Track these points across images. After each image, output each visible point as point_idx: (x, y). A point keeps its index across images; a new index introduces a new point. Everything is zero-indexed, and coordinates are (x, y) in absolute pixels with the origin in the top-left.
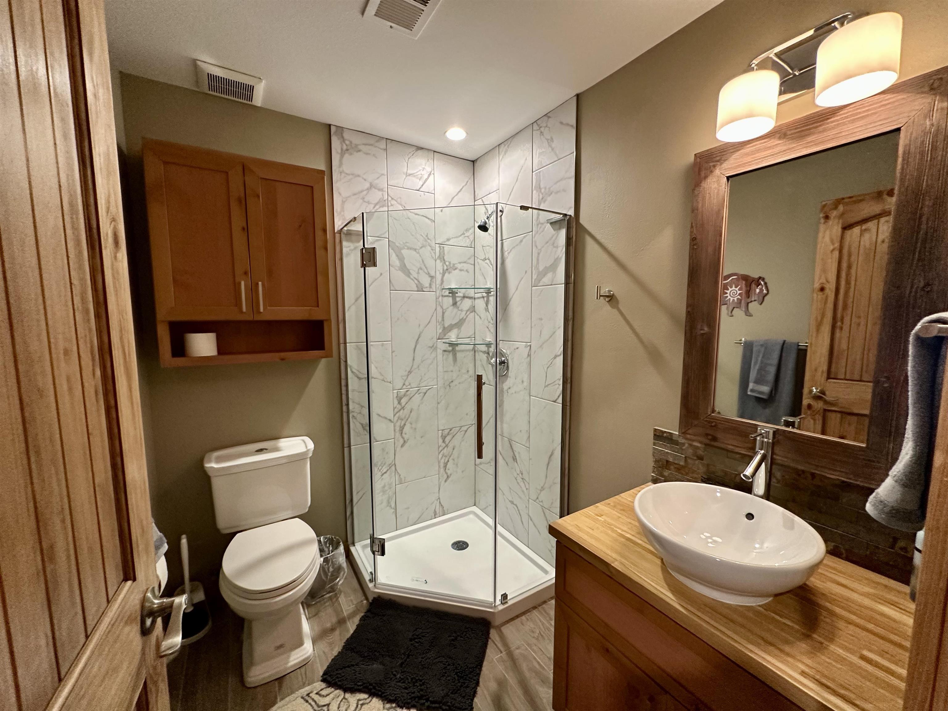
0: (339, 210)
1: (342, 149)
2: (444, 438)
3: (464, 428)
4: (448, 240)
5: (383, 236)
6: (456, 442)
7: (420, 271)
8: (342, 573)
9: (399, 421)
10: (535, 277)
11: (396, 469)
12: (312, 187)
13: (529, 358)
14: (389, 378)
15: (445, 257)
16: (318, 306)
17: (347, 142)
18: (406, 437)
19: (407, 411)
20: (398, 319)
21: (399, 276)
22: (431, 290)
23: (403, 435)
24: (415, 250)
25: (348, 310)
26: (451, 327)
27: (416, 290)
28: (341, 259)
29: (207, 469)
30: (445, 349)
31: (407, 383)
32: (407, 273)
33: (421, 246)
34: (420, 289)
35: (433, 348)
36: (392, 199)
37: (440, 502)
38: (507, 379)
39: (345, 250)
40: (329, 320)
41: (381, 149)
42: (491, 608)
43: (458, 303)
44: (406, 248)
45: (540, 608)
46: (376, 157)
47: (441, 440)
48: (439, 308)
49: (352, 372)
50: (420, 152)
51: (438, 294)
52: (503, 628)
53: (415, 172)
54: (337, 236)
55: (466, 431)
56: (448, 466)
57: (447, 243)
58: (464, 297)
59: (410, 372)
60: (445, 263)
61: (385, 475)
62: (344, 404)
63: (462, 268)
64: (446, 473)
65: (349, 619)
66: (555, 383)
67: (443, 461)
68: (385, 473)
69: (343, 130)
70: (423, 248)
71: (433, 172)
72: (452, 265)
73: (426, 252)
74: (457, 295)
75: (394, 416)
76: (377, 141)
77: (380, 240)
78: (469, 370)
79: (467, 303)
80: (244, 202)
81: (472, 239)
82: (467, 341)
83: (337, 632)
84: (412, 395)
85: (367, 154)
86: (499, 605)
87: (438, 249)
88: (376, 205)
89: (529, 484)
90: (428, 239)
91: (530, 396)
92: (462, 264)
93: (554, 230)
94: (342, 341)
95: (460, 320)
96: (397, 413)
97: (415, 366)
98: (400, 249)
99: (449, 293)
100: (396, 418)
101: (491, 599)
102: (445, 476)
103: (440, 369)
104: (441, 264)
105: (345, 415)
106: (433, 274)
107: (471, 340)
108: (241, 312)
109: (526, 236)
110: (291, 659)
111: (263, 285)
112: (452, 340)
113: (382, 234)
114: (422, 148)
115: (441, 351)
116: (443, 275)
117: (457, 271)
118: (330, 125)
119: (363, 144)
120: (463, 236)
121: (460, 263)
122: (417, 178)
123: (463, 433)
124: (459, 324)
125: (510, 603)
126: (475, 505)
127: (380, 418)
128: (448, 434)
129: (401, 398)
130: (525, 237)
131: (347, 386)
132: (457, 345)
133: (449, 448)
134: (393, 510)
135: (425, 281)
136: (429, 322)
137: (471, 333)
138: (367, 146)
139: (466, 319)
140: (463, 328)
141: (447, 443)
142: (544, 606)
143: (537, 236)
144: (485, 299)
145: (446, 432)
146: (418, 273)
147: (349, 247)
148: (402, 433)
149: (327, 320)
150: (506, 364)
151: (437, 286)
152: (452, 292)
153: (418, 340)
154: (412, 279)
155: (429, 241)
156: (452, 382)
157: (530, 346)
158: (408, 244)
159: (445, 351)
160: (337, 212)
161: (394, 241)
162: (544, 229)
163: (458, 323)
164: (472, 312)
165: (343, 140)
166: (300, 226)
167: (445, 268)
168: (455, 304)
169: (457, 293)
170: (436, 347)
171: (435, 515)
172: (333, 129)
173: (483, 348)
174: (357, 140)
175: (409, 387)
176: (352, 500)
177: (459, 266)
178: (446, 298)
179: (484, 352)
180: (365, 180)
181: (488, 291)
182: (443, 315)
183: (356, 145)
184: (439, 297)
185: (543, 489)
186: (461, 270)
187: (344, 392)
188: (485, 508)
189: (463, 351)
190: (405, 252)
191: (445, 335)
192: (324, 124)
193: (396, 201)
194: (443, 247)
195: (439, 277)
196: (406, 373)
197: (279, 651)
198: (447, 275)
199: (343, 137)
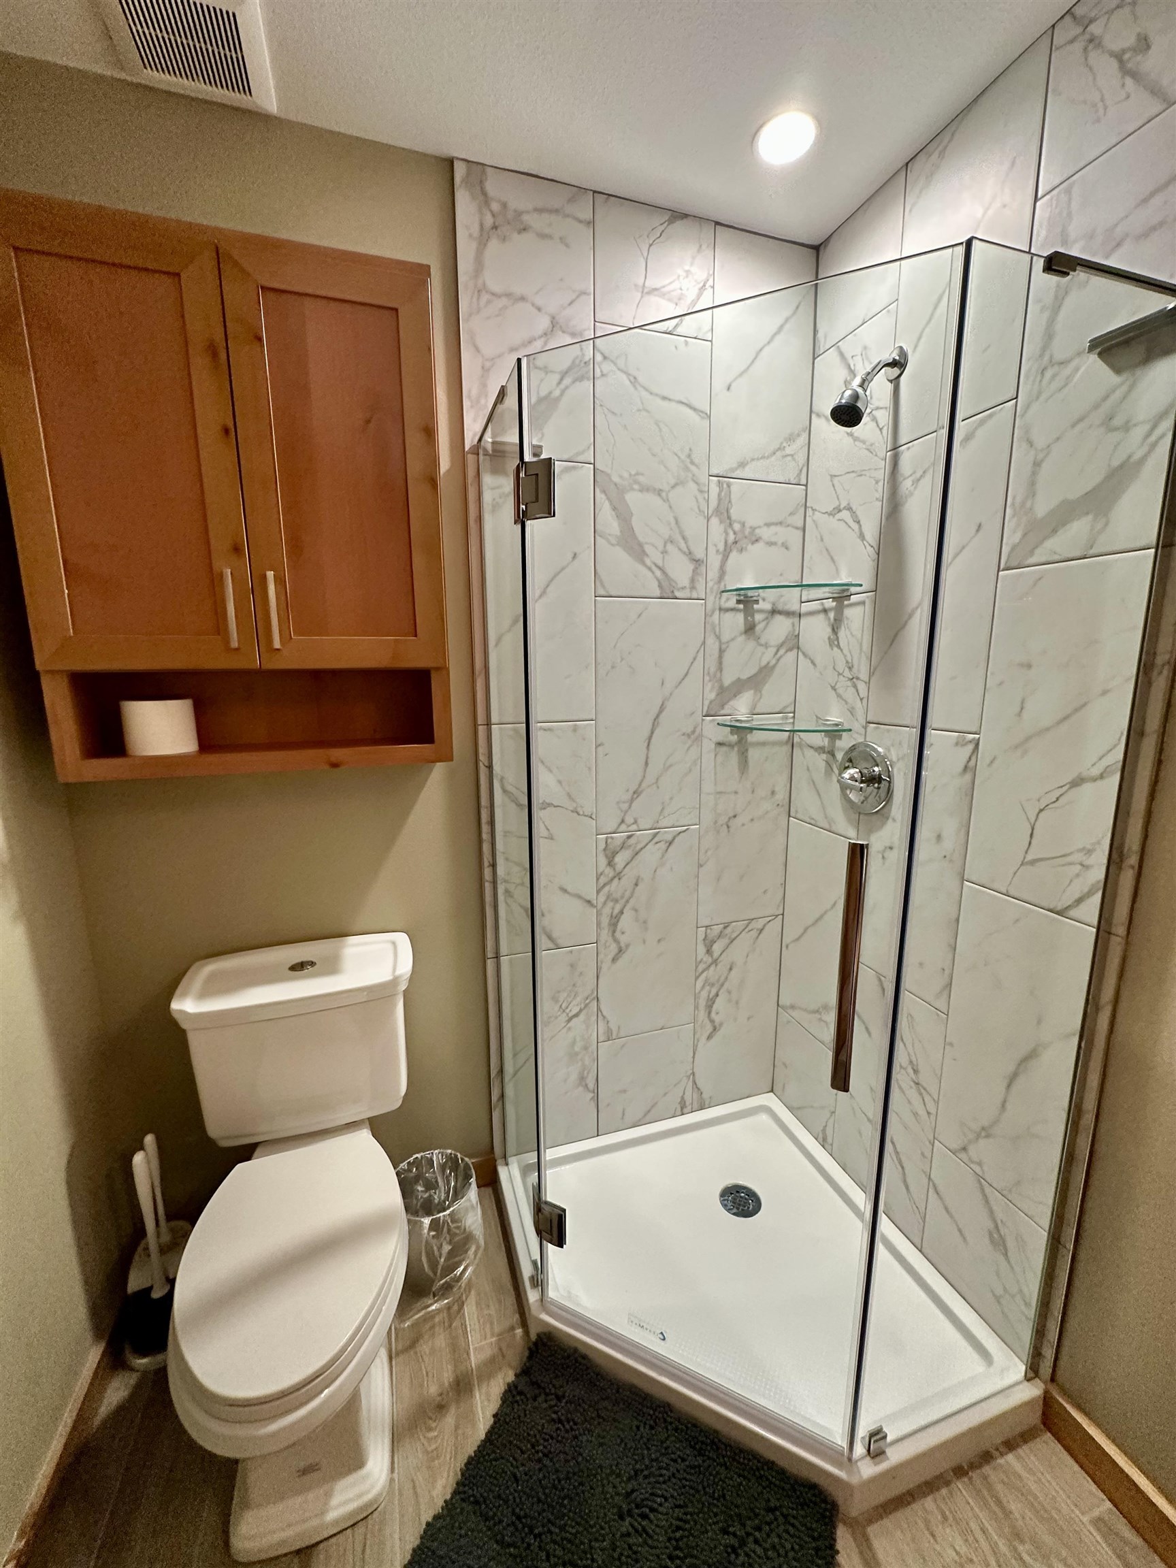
0: (474, 392)
1: (482, 225)
2: (709, 946)
3: (759, 924)
4: (742, 465)
5: (580, 458)
6: (737, 953)
7: (670, 547)
8: (473, 1249)
9: (610, 904)
10: (1011, 538)
11: (599, 1009)
12: (396, 310)
13: (968, 777)
14: (589, 808)
15: (732, 511)
16: (416, 636)
17: (495, 206)
18: (623, 939)
19: (627, 882)
20: (613, 667)
21: (618, 560)
22: (695, 595)
23: (618, 934)
24: (659, 492)
25: (497, 645)
26: (739, 687)
27: (658, 593)
28: (480, 519)
29: (176, 1016)
30: (720, 739)
31: (629, 820)
32: (638, 551)
33: (673, 482)
34: (668, 593)
35: (694, 736)
36: (605, 358)
37: (694, 1082)
38: (883, 824)
39: (487, 497)
40: (443, 669)
41: (581, 222)
42: (839, 1465)
43: (758, 628)
44: (636, 487)
45: (974, 1475)
46: (567, 246)
47: (701, 950)
48: (711, 641)
49: (505, 791)
50: (679, 225)
51: (710, 606)
52: (872, 1530)
53: (667, 282)
54: (471, 459)
55: (761, 931)
56: (715, 1007)
57: (738, 473)
58: (774, 612)
59: (637, 793)
60: (731, 525)
61: (575, 1020)
62: (486, 864)
63: (773, 539)
64: (712, 1021)
65: (481, 1379)
66: (1069, 859)
67: (704, 994)
68: (576, 1015)
69: (484, 172)
70: (679, 489)
71: (710, 283)
72: (747, 531)
73: (685, 498)
74: (755, 606)
75: (598, 892)
76: (571, 200)
77: (574, 468)
78: (777, 789)
79: (780, 628)
80: (223, 356)
81: (801, 459)
82: (775, 720)
83: (450, 1420)
84: (639, 847)
85: (543, 236)
86: (862, 1458)
87: (714, 490)
88: (564, 375)
89: (937, 1102)
90: (692, 463)
91: (963, 880)
92: (773, 529)
93: (1118, 371)
94: (481, 719)
95: (761, 670)
96: (605, 885)
97: (650, 778)
98: (621, 491)
99: (739, 602)
100: (602, 898)
101: (841, 1441)
102: (709, 1028)
103: (708, 787)
104: (722, 527)
105: (488, 887)
106: (699, 554)
107: (787, 718)
108: (228, 649)
109: (990, 416)
110: (334, 1502)
111: (279, 581)
112: (740, 718)
113: (578, 454)
114: (685, 216)
115: (713, 746)
116: (725, 557)
117: (760, 545)
118: (450, 163)
119: (536, 210)
120: (779, 454)
121: (768, 525)
122: (670, 300)
123: (754, 933)
124: (757, 681)
125: (895, 1456)
126: (772, 1091)
127: (567, 896)
128: (720, 936)
129: (615, 853)
130: (982, 422)
131: (492, 823)
132: (751, 729)
133: (719, 967)
134: (592, 1095)
135: (681, 571)
136: (686, 675)
137: (786, 700)
138: (545, 216)
139: (774, 666)
140: (767, 688)
141: (716, 955)
142: (987, 1469)
143: (1035, 407)
144: (832, 615)
145: (717, 929)
146: (664, 552)
147: (498, 487)
148: (614, 932)
149: (438, 669)
150: (884, 785)
151: (710, 584)
152: (746, 600)
153: (658, 716)
154: (650, 569)
155: (693, 468)
156: (735, 816)
157: (977, 745)
158: (641, 478)
159: (720, 744)
160: (469, 397)
161: (609, 471)
162: (1068, 379)
163: (755, 675)
164: (790, 649)
165: (486, 199)
166: (368, 422)
167: (731, 537)
168: (750, 629)
169: (757, 602)
170: (701, 735)
171: (682, 1109)
172: (460, 170)
173: (820, 740)
174: (518, 198)
175: (634, 827)
176: (501, 1071)
177: (766, 533)
178: (729, 615)
179: (820, 750)
180: (539, 309)
181: (842, 595)
182: (720, 657)
183: (519, 214)
184: (713, 612)
185: (985, 1132)
186: (771, 544)
187: (485, 836)
188: (799, 1108)
189: (763, 744)
190: (632, 498)
191: (722, 707)
192: (436, 157)
193: (615, 364)
194: (729, 485)
195: (714, 561)
196: (628, 796)
197: (307, 1479)
198: (734, 555)
199: (484, 193)
